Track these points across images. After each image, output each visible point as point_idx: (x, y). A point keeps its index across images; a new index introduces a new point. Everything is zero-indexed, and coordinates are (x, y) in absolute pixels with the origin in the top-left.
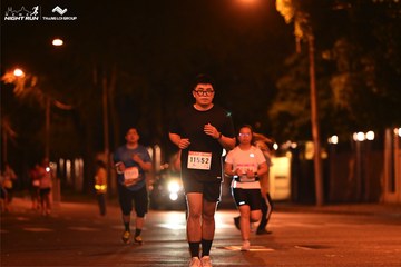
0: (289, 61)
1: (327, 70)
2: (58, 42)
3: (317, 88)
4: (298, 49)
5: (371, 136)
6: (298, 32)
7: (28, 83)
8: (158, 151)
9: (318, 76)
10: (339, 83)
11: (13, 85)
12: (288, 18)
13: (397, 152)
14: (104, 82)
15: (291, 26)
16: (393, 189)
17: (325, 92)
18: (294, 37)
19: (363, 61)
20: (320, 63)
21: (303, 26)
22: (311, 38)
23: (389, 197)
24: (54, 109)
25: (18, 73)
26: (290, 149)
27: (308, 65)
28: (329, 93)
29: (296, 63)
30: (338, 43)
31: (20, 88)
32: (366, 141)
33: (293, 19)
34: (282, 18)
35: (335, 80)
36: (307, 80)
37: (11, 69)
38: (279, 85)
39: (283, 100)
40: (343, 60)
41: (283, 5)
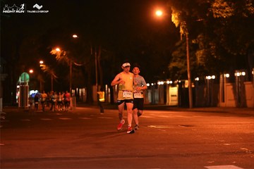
0: (177, 44)
1: (194, 48)
2: (75, 36)
3: (190, 56)
4: (181, 39)
5: (214, 77)
6: (182, 31)
7: (62, 55)
9: (190, 50)
10: (200, 54)
11: (55, 55)
12: (177, 25)
13: (225, 84)
14: (96, 54)
15: (178, 28)
16: (224, 101)
17: (194, 58)
18: (180, 33)
19: (210, 44)
20: (191, 45)
21: (183, 28)
22: (187, 33)
23: (222, 104)
24: (74, 66)
25: (58, 50)
26: (178, 83)
27: (186, 46)
28: (195, 58)
29: (180, 45)
30: (199, 36)
31: (58, 57)
32: (212, 79)
33: (179, 25)
34: (174, 24)
35: (198, 52)
37: (54, 47)
38: (173, 55)
39: (175, 61)
40: (201, 43)
41: (175, 19)
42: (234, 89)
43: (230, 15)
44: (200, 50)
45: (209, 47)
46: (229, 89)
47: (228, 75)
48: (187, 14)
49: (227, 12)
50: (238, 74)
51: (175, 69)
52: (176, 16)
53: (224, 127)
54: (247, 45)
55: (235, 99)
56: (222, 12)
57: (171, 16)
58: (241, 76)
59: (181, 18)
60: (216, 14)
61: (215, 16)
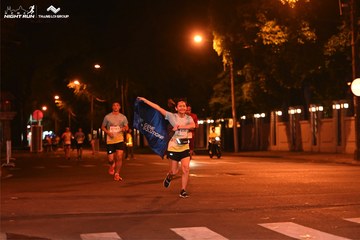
0: (220, 76)
1: (240, 80)
2: (97, 66)
3: (235, 91)
4: (225, 69)
5: (263, 115)
6: (225, 60)
7: (81, 88)
9: (235, 84)
10: (246, 87)
11: (73, 89)
12: (219, 53)
13: (277, 124)
14: (122, 87)
15: (221, 57)
16: (275, 144)
17: (239, 93)
18: (222, 63)
19: (259, 76)
20: (236, 77)
21: (227, 57)
22: (231, 63)
23: (273, 147)
24: (96, 102)
25: (77, 83)
26: (221, 122)
27: (230, 78)
28: (241, 93)
29: (224, 77)
30: (246, 66)
31: (77, 91)
32: (261, 118)
33: (222, 54)
34: (216, 53)
35: (244, 86)
36: (230, 86)
37: (73, 80)
38: (215, 89)
39: (217, 96)
40: (248, 75)
41: (217, 46)
42: (287, 130)
43: (283, 41)
44: (247, 82)
45: (258, 79)
46: (281, 130)
47: (279, 113)
48: (232, 39)
49: (279, 38)
50: (292, 112)
51: (217, 105)
52: (219, 43)
53: (278, 175)
54: (304, 76)
55: (289, 142)
56: (274, 38)
57: (212, 43)
58: (296, 114)
59: (225, 45)
60: (267, 40)
61: (265, 43)
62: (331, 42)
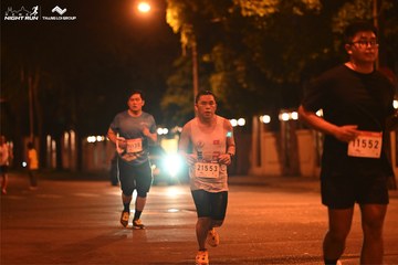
0: (177, 63)
1: (207, 70)
3: (199, 85)
4: (184, 53)
5: (242, 122)
6: (184, 39)
8: (73, 135)
9: (200, 75)
10: (216, 80)
12: (176, 29)
13: (263, 135)
14: (30, 80)
15: (178, 35)
16: (259, 164)
18: (181, 44)
19: (236, 63)
20: (201, 64)
21: (187, 34)
22: (194, 44)
23: (256, 170)
26: (179, 133)
27: (192, 66)
29: (183, 64)
30: (216, 49)
32: (238, 126)
33: (180, 29)
34: (171, 29)
35: (213, 78)
36: (192, 78)
38: (169, 82)
39: (172, 94)
40: (219, 63)
41: (172, 18)
42: (278, 143)
43: (271, 10)
44: (216, 73)
45: (235, 67)
46: (269, 144)
47: (266, 119)
48: (195, 8)
49: (266, 7)
50: (285, 117)
51: (173, 108)
52: (175, 14)
53: (264, 212)
54: (302, 64)
55: (280, 162)
56: (258, 6)
57: (165, 14)
58: (291, 121)
59: (185, 16)
60: (247, 10)
61: (244, 13)
62: (343, 13)
